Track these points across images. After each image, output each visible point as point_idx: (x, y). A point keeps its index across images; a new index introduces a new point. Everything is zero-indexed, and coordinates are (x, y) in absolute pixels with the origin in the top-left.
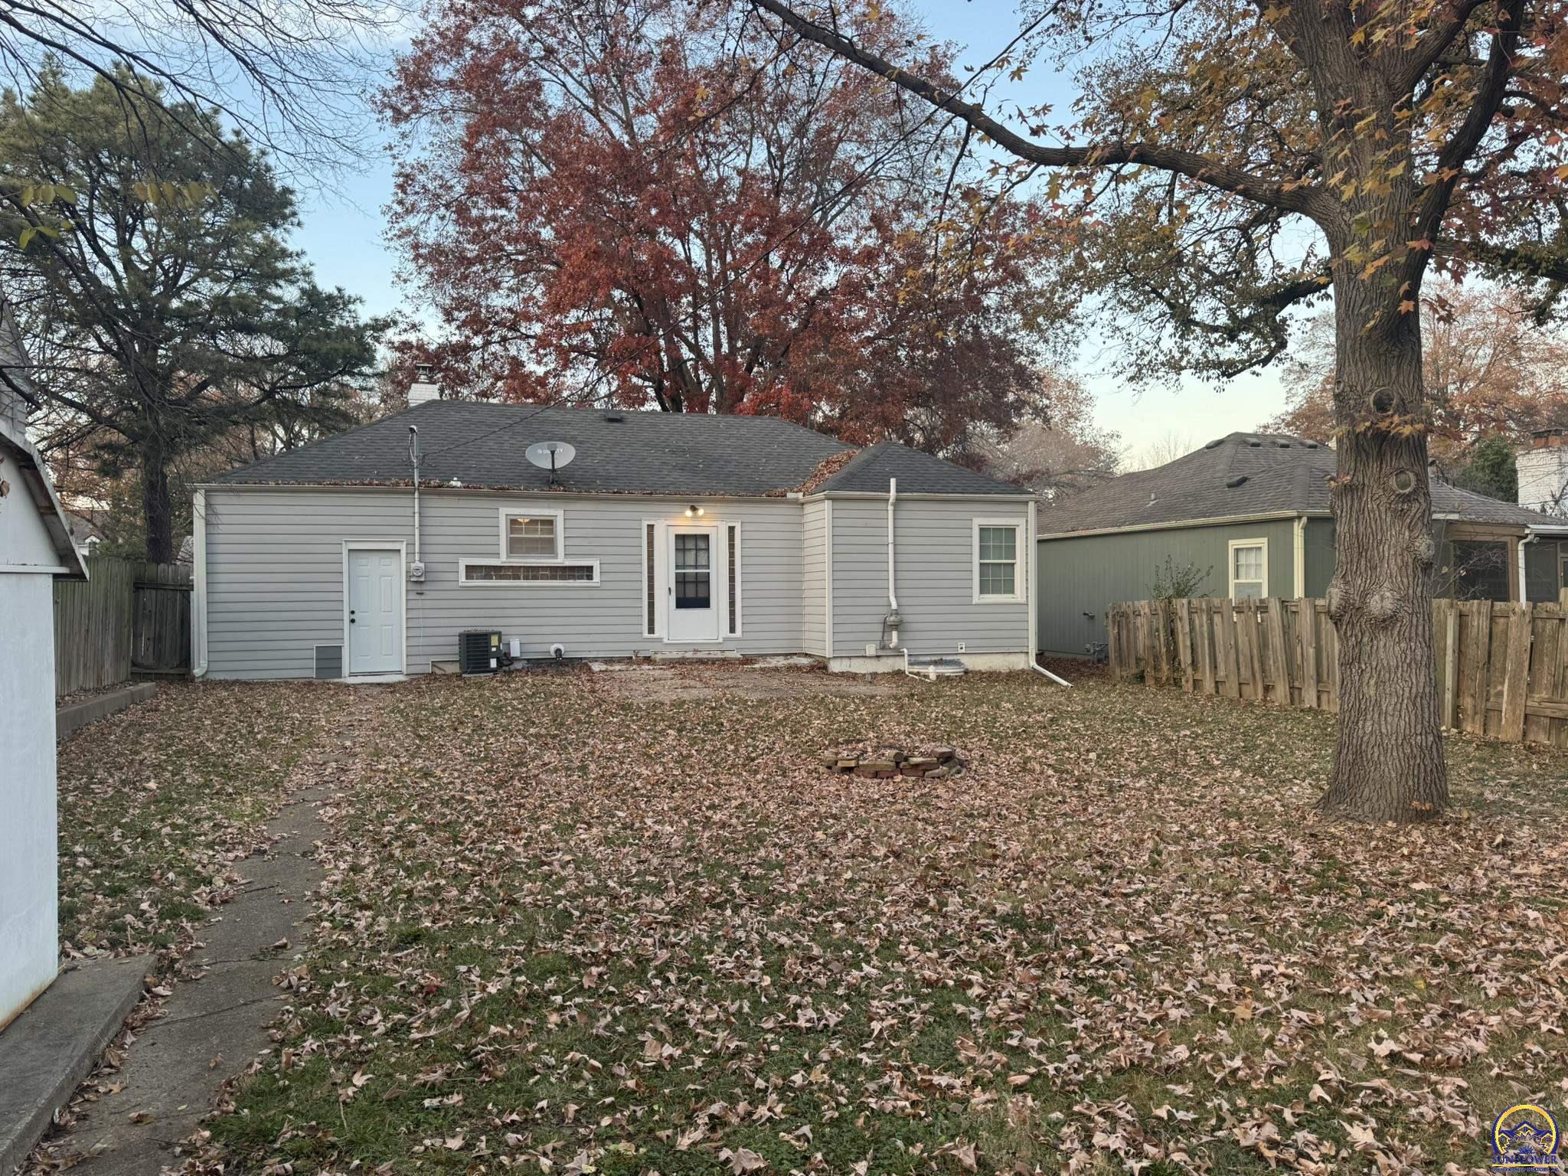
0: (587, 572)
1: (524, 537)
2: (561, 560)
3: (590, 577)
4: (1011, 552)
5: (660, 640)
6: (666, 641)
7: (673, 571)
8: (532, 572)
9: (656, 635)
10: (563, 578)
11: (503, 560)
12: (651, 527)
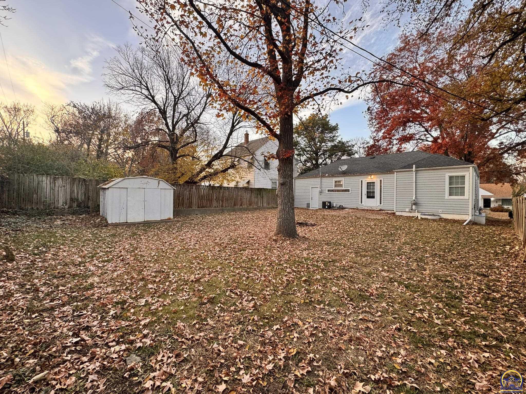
0: (348, 191)
1: (338, 184)
2: (343, 188)
4: (463, 183)
5: (363, 205)
6: (365, 205)
7: (366, 190)
8: (338, 191)
10: (344, 192)
11: (334, 188)
12: (362, 181)
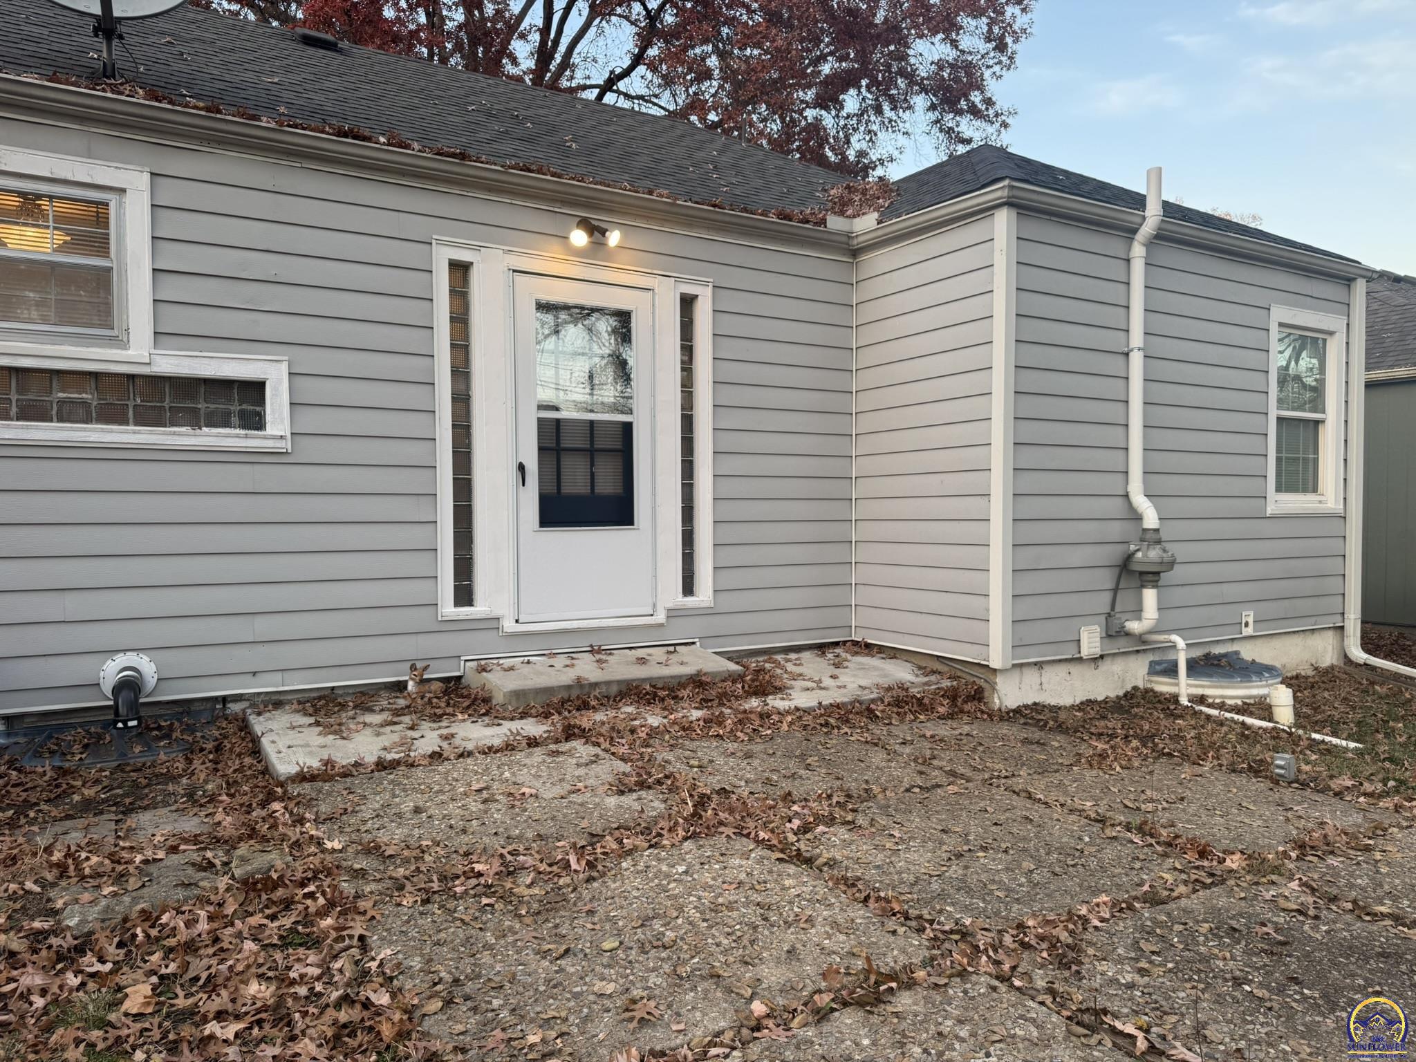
0: (241, 400)
2: (140, 354)
3: (255, 421)
5: (492, 624)
6: (509, 626)
7: (532, 413)
9: (480, 609)
10: (148, 418)
12: (460, 270)
